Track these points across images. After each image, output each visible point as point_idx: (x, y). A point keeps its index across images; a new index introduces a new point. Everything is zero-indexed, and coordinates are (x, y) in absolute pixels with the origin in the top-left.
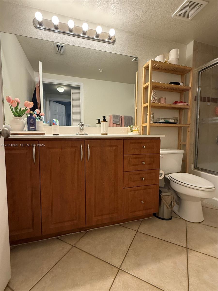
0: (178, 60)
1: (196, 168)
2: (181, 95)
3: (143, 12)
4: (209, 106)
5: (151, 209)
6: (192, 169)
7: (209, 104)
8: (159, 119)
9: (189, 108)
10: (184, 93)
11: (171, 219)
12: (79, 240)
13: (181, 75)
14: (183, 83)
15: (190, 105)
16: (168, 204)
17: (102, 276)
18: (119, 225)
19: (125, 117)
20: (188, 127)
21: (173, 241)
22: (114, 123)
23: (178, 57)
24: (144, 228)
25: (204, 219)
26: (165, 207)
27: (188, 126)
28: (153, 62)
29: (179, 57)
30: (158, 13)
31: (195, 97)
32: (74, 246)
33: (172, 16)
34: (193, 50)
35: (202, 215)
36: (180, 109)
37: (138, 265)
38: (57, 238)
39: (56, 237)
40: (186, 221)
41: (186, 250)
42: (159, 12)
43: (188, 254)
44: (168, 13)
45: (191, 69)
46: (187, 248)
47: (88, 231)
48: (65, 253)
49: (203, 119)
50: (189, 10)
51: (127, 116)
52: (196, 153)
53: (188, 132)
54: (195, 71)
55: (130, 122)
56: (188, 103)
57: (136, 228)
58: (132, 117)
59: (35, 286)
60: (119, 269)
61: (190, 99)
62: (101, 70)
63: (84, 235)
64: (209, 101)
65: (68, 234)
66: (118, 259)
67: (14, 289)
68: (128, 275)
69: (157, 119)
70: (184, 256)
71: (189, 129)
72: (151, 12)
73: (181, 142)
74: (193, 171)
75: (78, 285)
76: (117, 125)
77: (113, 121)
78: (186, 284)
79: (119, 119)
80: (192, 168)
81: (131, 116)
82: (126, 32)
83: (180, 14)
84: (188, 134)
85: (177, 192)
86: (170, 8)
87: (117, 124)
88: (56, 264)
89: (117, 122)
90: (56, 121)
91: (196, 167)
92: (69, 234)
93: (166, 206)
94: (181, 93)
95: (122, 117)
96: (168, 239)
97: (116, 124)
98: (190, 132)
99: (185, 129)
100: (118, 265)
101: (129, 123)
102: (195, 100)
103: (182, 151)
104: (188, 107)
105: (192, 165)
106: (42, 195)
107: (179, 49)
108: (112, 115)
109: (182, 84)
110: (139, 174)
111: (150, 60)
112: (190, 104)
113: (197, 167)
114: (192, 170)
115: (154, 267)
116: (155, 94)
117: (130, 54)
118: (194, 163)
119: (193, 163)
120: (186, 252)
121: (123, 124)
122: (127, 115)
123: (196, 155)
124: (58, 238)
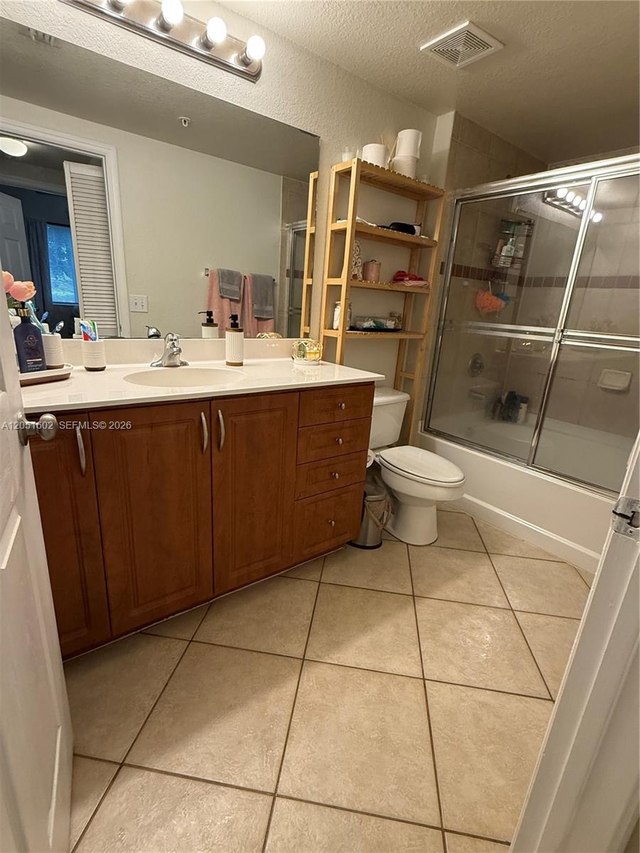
0: (415, 160)
1: (427, 429)
2: (411, 256)
3: (351, 15)
4: (466, 286)
5: (346, 533)
6: (419, 432)
7: (466, 283)
8: (364, 319)
9: (428, 294)
10: (419, 249)
11: (381, 544)
12: (199, 626)
13: (418, 201)
14: (420, 225)
15: (431, 287)
16: (377, 517)
17: (274, 681)
18: (279, 576)
19: (255, 278)
20: (421, 339)
21: (389, 588)
22: (222, 297)
23: (418, 157)
24: (332, 573)
25: (438, 536)
26: (371, 523)
27: (421, 336)
28: (362, 165)
29: (421, 155)
30: (389, 29)
31: (443, 263)
32: (191, 641)
33: (421, 48)
34: (452, 139)
35: (435, 530)
36: (407, 295)
37: (336, 645)
38: (141, 632)
39: (139, 631)
40: (408, 544)
41: (412, 601)
42: (392, 28)
43: (416, 606)
44: (412, 39)
45: (441, 193)
46: (413, 596)
47: (211, 603)
48: (177, 659)
49: (451, 321)
50: (460, 48)
51: (259, 276)
52: (431, 397)
53: (419, 349)
54: (450, 197)
55: (270, 293)
56: (427, 281)
57: (316, 576)
58: (274, 280)
59: (140, 736)
60: (304, 659)
61: (432, 271)
62: (185, 121)
63: (206, 614)
64: (467, 276)
65: (165, 619)
66: (295, 642)
67: (93, 753)
68: (322, 666)
69: (357, 317)
70: (411, 610)
71: (424, 344)
72: (370, 21)
73: (402, 371)
74: (421, 435)
75: (231, 708)
76: (232, 303)
77: (221, 290)
78: (416, 654)
79: (237, 285)
80: (420, 429)
81: (271, 277)
82: (293, 46)
83: (440, 50)
84: (420, 354)
85: (394, 490)
86: (419, 29)
87: (231, 300)
88: (166, 685)
89: (234, 293)
90: (92, 327)
91: (426, 426)
92: (170, 618)
93: (375, 522)
94: (412, 249)
95: (245, 277)
96: (380, 587)
97: (228, 300)
98: (424, 352)
99: (414, 344)
100: (299, 653)
101: (267, 298)
102: (441, 273)
103: (406, 397)
104: (426, 291)
105: (420, 422)
106: (106, 547)
107: (421, 133)
108: (218, 270)
109: (419, 227)
110: (329, 465)
111: (355, 160)
112: (431, 283)
113: (429, 427)
114: (419, 434)
115: (364, 640)
116: (357, 253)
117: (301, 122)
118: (424, 418)
119: (422, 420)
120: (413, 604)
121: (250, 297)
122: (258, 273)
123: (430, 399)
124: (144, 633)
